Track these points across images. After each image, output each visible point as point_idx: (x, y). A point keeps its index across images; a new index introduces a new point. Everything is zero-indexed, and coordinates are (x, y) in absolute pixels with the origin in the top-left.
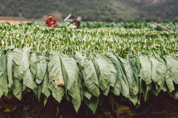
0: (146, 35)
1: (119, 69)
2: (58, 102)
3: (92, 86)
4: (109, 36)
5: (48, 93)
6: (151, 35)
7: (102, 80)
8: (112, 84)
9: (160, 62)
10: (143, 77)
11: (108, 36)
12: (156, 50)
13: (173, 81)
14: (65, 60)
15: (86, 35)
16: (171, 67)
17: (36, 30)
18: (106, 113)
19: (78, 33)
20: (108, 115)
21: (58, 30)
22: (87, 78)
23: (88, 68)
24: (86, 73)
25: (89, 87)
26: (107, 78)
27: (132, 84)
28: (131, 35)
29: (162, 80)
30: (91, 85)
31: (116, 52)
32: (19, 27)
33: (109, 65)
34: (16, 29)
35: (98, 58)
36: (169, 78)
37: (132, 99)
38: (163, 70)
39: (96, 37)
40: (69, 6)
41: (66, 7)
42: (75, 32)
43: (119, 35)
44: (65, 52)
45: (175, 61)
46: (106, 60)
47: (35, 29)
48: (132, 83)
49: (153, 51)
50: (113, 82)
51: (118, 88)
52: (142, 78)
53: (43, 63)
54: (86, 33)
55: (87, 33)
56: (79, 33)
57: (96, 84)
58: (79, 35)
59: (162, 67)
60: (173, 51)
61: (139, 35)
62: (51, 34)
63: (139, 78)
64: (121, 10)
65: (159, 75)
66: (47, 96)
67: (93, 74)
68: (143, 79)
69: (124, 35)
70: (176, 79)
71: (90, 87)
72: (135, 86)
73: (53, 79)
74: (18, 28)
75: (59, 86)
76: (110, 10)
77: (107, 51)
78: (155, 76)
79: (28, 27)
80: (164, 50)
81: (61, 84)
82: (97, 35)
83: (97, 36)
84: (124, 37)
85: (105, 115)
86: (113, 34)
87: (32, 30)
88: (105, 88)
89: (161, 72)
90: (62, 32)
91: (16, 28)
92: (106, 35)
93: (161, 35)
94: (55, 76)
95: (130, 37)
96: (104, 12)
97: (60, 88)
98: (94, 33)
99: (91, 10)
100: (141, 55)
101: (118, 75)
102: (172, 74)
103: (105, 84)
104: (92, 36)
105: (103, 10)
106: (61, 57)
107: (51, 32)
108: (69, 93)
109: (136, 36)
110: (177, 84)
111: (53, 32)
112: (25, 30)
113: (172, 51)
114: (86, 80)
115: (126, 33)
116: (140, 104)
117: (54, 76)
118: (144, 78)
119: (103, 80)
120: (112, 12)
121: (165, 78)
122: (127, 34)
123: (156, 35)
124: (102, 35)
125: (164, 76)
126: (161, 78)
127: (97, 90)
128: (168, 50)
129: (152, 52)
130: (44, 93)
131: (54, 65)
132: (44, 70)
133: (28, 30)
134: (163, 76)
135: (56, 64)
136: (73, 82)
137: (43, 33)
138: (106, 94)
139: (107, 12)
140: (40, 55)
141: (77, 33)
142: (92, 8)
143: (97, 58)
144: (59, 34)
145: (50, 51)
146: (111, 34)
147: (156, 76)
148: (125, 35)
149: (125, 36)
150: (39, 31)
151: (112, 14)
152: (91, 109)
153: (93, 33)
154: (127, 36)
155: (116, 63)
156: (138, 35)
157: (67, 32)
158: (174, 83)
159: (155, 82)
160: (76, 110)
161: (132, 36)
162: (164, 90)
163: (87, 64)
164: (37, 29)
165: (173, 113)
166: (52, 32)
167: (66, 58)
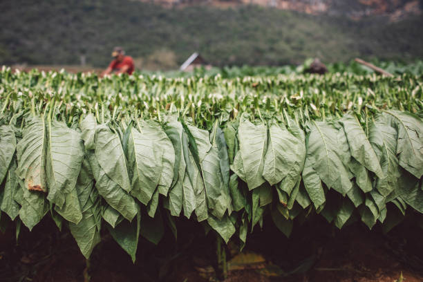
0: (318, 83)
1: (180, 152)
2: (28, 229)
3: (115, 193)
4: (229, 89)
5: (14, 211)
6: (330, 84)
7: (138, 179)
8: (163, 188)
9: (295, 135)
10: (240, 172)
11: (224, 89)
12: (290, 109)
13: (322, 182)
14: (57, 133)
15: (172, 88)
16: (318, 149)
17: (58, 82)
18: (202, 270)
19: (153, 84)
20: (207, 273)
21: (107, 79)
22: (102, 173)
23: (107, 150)
24: (100, 162)
25: (108, 197)
26: (151, 174)
27: (212, 187)
28: (283, 86)
29: (293, 179)
30: (113, 190)
31: (187, 115)
32: (22, 75)
33: (160, 145)
34: (13, 80)
35: (140, 128)
36: (313, 173)
37: (220, 225)
38: (297, 155)
39: (196, 92)
40: (193, 34)
41: (186, 37)
42: (145, 83)
43: (253, 87)
44: (63, 115)
45: (335, 134)
46: (156, 133)
47: (56, 77)
48: (213, 185)
49: (284, 110)
50: (164, 184)
51: (177, 198)
52: (237, 172)
53: (9, 141)
54: (173, 82)
55: (174, 84)
56: (156, 84)
57: (124, 187)
58: (157, 89)
59: (296, 147)
60: (335, 110)
61: (302, 86)
62: (90, 88)
63: (231, 173)
64: (316, 39)
65: (286, 168)
66: (11, 217)
67: (116, 166)
68: (240, 176)
69: (263, 87)
70: (327, 176)
71: (111, 196)
72: (220, 194)
73: (22, 178)
74: (19, 77)
75: (32, 191)
76: (288, 41)
77: (167, 114)
78: (271, 169)
79: (41, 74)
80: (312, 110)
81: (35, 187)
82: (198, 88)
83: (200, 88)
84: (265, 91)
85: (201, 274)
86: (239, 84)
87: (47, 82)
88: (147, 198)
89: (291, 160)
90: (114, 83)
91: (13, 77)
92: (219, 87)
93: (356, 83)
94: (26, 169)
95: (280, 91)
96: (276, 46)
97: (35, 197)
98: (191, 82)
99: (244, 43)
100: (247, 121)
101: (178, 166)
102: (319, 163)
103: (148, 188)
104: (188, 89)
105: (273, 41)
106: (50, 128)
107: (89, 83)
108: (55, 209)
109: (296, 87)
110: (331, 188)
111: (95, 84)
112: (34, 82)
113: (333, 111)
114: (100, 178)
115: (270, 82)
116: (246, 240)
117: (24, 170)
118: (242, 174)
119: (142, 179)
120: (294, 44)
121: (301, 174)
122: (273, 82)
123: (343, 84)
124: (210, 87)
125: (298, 169)
126: (289, 174)
127: (128, 205)
128: (323, 109)
129: (281, 113)
130: (6, 209)
131: (28, 145)
132: (7, 158)
133: (41, 80)
134: (295, 170)
135: (34, 142)
136: (63, 182)
137: (74, 87)
138: (152, 212)
139: (283, 45)
140: (4, 124)
141: (151, 84)
142: (247, 38)
143: (138, 130)
144: (109, 88)
145: (29, 114)
146: (233, 84)
147: (274, 170)
148: (266, 85)
149: (266, 88)
150: (63, 83)
151: (293, 48)
152: (129, 253)
153: (189, 84)
154: (271, 88)
155: (178, 140)
156: (300, 84)
157: (128, 83)
158: (324, 185)
159: (271, 184)
160: (82, 251)
161: (284, 89)
162: (302, 205)
163: (104, 142)
164: (60, 77)
165: (365, 269)
166: (92, 83)
167: (61, 130)
